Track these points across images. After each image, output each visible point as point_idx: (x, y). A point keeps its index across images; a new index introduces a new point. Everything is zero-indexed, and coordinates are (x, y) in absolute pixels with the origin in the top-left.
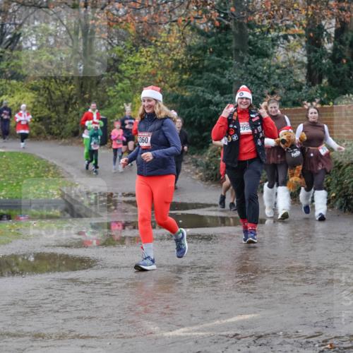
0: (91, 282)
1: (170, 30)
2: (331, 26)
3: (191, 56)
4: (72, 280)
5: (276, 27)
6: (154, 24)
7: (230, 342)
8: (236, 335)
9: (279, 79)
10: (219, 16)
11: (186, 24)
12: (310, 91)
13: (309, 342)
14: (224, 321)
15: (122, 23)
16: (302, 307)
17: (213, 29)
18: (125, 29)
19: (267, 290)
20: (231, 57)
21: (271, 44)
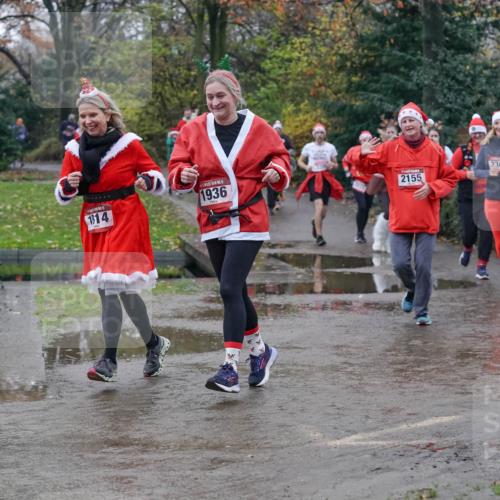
1: (333, 12)
3: (363, 51)
4: (197, 365)
5: (483, 10)
6: (311, 4)
7: (422, 455)
8: (431, 445)
9: (487, 83)
11: (356, 4)
14: (413, 426)
15: (266, 2)
18: (271, 11)
19: (472, 382)
20: (419, 52)
21: (476, 33)
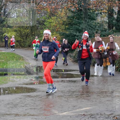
0: (35, 97)
1: (62, 11)
2: (116, 9)
3: (69, 20)
4: (28, 96)
5: (97, 10)
6: (56, 9)
7: (82, 117)
8: (84, 114)
9: (99, 27)
10: (78, 6)
11: (67, 9)
12: (109, 32)
13: (109, 117)
14: (80, 110)
15: (45, 8)
16: (106, 105)
17: (76, 10)
18: (46, 11)
19: (94, 99)
20: (82, 20)
21: (96, 15)
